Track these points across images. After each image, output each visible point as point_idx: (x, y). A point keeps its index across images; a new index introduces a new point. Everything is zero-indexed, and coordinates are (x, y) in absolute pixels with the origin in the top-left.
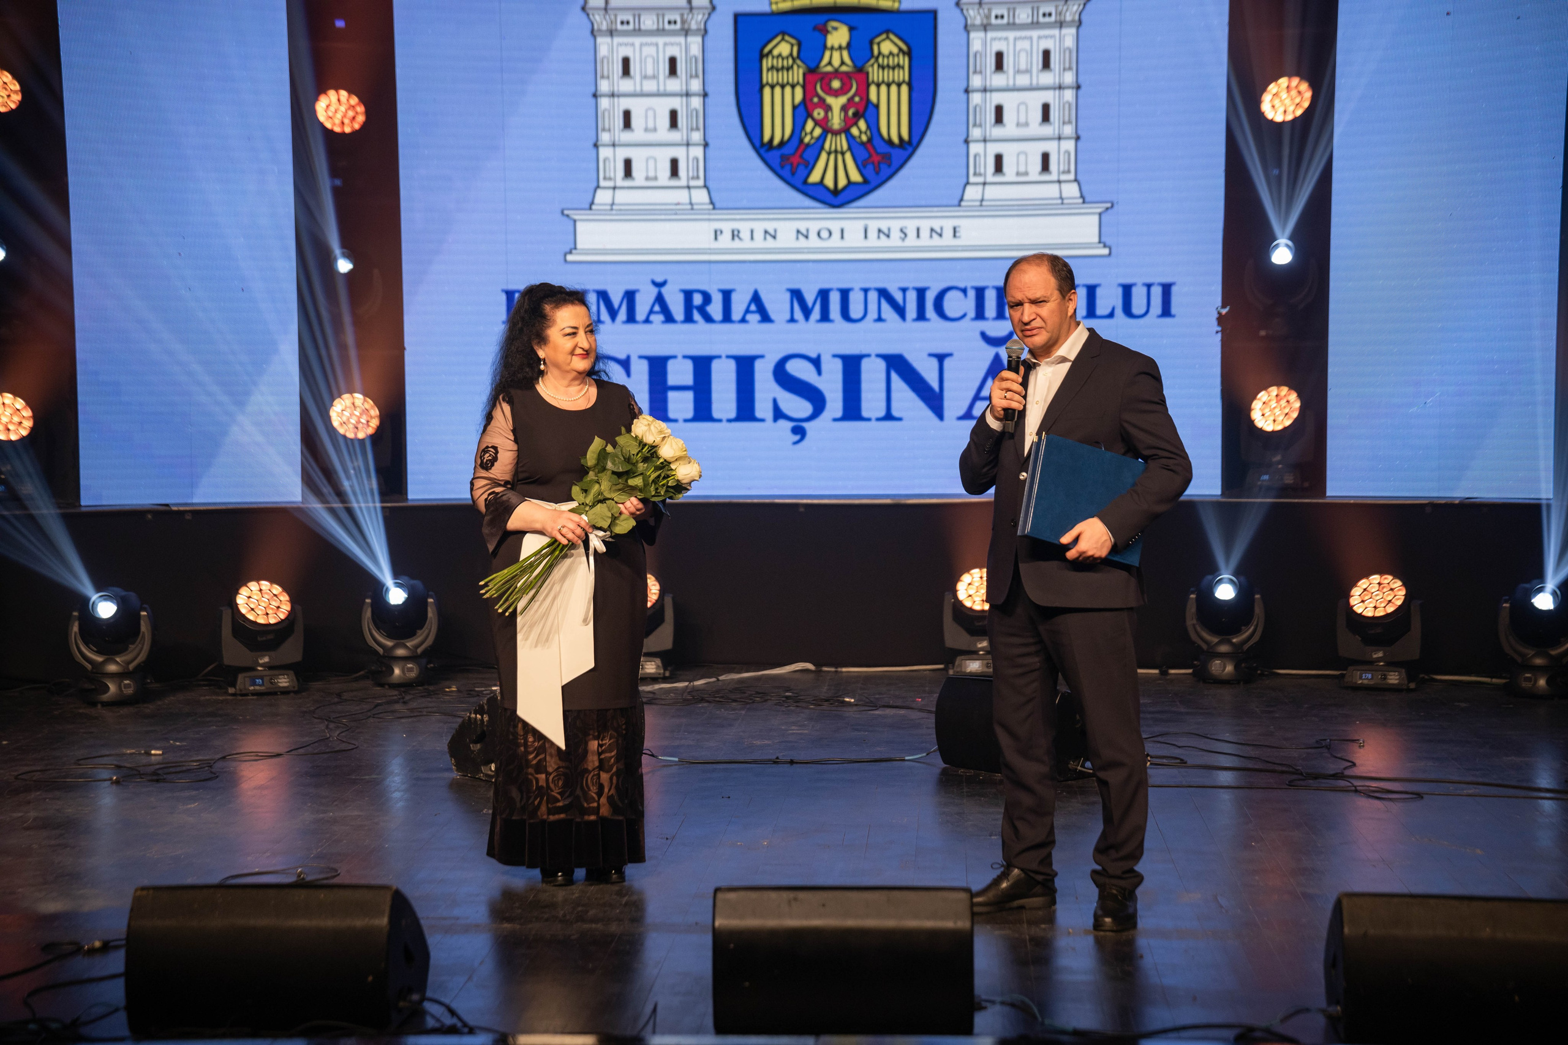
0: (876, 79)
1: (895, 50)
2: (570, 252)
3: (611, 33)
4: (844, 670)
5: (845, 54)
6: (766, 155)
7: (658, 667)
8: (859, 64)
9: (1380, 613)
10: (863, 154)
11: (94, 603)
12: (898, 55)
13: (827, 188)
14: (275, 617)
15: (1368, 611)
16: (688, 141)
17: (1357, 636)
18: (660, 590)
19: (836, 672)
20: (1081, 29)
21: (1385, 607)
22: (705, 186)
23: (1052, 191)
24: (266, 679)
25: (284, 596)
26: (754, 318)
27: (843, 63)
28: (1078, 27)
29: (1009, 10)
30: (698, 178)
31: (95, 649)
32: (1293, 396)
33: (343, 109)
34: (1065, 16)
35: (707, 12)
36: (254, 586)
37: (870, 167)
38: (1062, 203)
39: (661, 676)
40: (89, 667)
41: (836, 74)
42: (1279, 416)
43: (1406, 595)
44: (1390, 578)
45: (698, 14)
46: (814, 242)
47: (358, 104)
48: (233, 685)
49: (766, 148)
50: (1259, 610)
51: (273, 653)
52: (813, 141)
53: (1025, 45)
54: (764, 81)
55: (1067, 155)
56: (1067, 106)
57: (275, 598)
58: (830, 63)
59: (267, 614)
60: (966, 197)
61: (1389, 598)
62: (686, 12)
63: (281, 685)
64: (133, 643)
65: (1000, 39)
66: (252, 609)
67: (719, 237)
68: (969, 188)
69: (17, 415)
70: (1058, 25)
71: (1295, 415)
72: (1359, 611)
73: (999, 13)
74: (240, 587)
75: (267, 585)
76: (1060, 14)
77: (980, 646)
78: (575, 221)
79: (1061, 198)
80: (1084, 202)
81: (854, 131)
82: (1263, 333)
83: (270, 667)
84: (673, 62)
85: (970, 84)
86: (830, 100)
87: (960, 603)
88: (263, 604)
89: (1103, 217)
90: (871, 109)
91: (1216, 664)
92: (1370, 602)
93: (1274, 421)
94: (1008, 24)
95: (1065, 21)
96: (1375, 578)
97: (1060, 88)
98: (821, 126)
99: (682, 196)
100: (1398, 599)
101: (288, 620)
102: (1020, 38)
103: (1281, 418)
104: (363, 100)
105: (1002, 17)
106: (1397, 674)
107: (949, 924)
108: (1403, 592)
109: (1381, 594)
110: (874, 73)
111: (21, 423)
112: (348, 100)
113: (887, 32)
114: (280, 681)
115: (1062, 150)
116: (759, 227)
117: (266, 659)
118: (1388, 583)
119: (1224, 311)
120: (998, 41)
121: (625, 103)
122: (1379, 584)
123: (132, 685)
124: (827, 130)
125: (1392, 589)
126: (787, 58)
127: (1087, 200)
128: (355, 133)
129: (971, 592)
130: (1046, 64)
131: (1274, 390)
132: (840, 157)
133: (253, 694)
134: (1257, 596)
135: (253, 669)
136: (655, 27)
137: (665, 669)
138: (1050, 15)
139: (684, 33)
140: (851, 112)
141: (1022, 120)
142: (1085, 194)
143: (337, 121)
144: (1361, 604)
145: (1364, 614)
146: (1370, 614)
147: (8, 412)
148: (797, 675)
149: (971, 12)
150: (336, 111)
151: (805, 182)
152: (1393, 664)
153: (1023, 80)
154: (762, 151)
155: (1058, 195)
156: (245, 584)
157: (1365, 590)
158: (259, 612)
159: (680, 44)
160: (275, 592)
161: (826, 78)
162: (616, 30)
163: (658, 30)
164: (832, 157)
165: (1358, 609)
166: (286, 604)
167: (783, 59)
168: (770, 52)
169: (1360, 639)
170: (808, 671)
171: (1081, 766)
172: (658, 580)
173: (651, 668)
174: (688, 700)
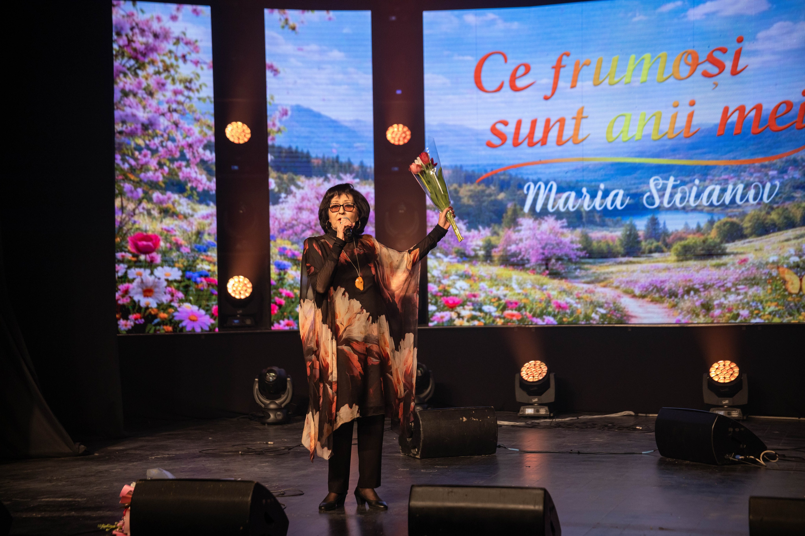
4: (651, 415)
7: (546, 411)
18: (547, 370)
19: (646, 416)
31: (266, 397)
33: (400, 133)
39: (548, 416)
40: (263, 406)
64: (284, 394)
69: (245, 286)
77: (724, 403)
87: (711, 378)
104: (410, 129)
107: (531, 507)
111: (246, 290)
112: (403, 129)
123: (281, 415)
128: (405, 145)
129: (718, 373)
137: (550, 413)
143: (397, 139)
147: (241, 285)
148: (625, 418)
150: (396, 134)
170: (630, 415)
171: (733, 458)
172: (546, 365)
173: (543, 411)
174: (552, 426)
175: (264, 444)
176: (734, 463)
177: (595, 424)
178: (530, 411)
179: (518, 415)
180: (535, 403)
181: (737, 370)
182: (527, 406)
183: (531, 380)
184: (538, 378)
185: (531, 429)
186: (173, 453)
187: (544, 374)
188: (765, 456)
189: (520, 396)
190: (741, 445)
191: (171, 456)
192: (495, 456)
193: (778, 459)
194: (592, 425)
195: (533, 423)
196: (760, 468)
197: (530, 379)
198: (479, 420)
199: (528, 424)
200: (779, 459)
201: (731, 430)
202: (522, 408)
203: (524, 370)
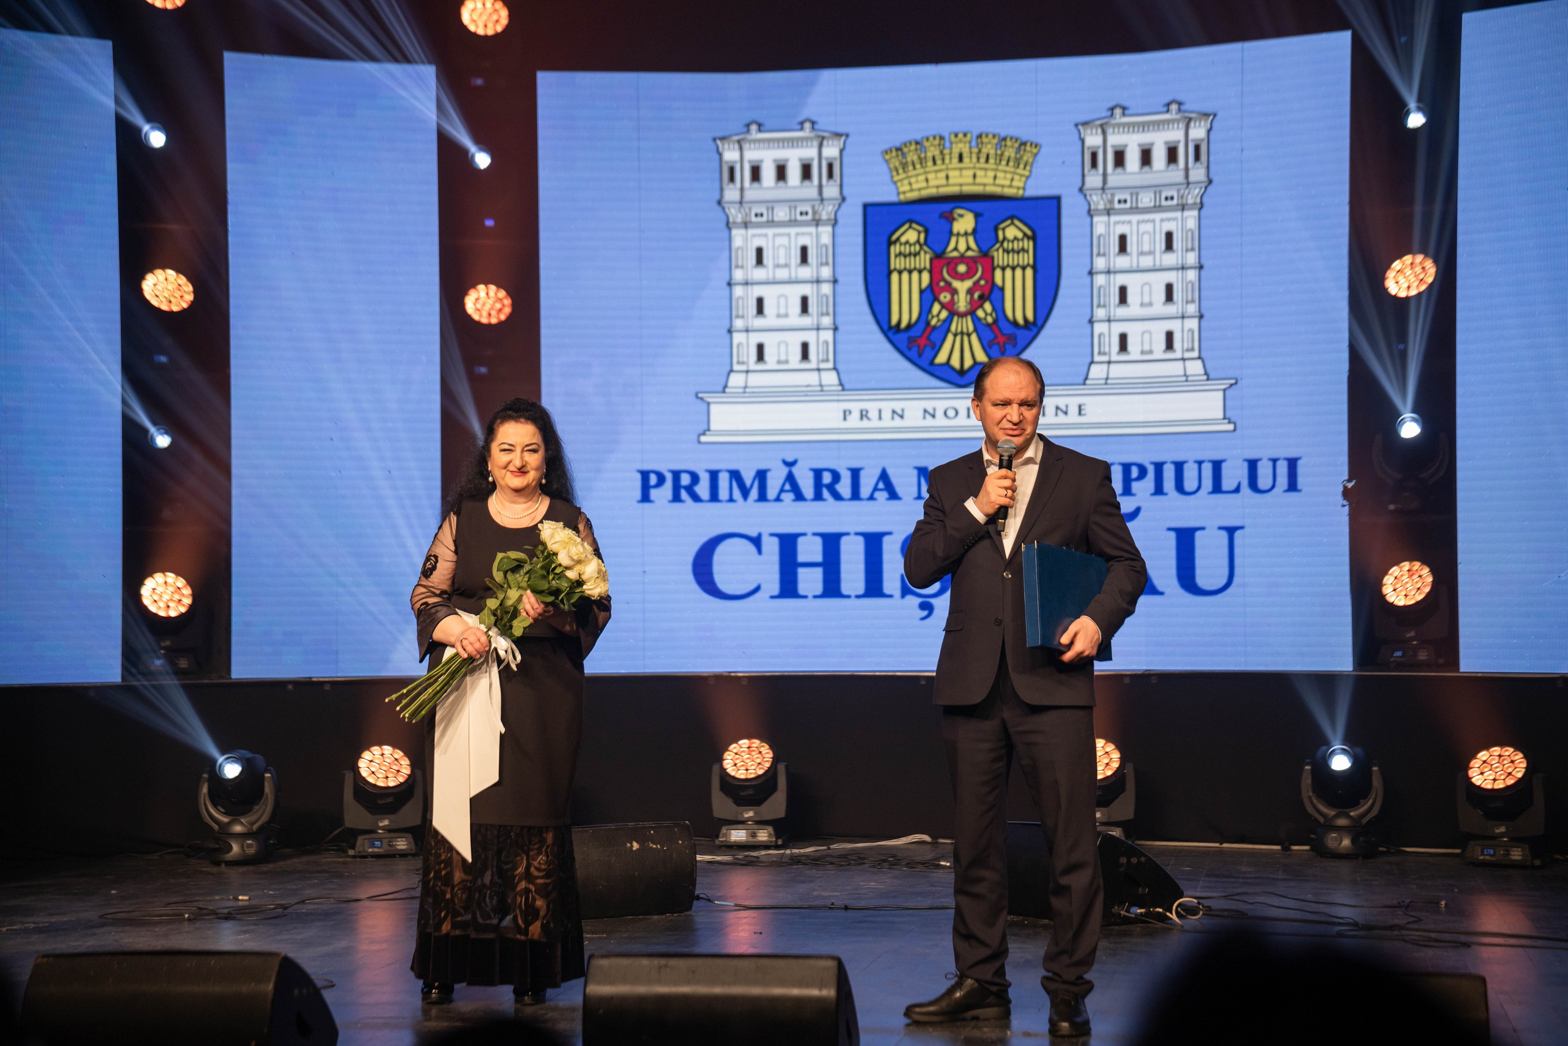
0: (1001, 263)
1: (1020, 235)
2: (704, 434)
3: (746, 225)
5: (971, 239)
6: (897, 338)
7: (770, 835)
8: (985, 249)
9: (1500, 785)
10: (989, 335)
11: (220, 765)
12: (1022, 240)
13: (953, 368)
14: (394, 780)
15: (1487, 784)
16: (818, 325)
17: (1478, 811)
18: (773, 758)
20: (1203, 211)
21: (1504, 780)
22: (835, 369)
23: (1176, 368)
24: (385, 841)
25: (404, 760)
26: (882, 496)
27: (968, 248)
28: (1200, 209)
29: (1132, 194)
30: (827, 360)
31: (223, 810)
32: (1426, 571)
33: (491, 301)
34: (1187, 200)
35: (837, 203)
36: (376, 750)
37: (996, 348)
38: (1187, 381)
39: (773, 844)
40: (216, 827)
41: (962, 259)
42: (1411, 590)
43: (1527, 768)
44: (1511, 750)
45: (829, 205)
46: (941, 421)
47: (505, 297)
48: (353, 847)
49: (893, 331)
50: (1377, 782)
51: (392, 817)
52: (939, 324)
53: (1149, 227)
54: (892, 267)
55: (1190, 333)
56: (1190, 286)
57: (396, 762)
58: (956, 249)
59: (387, 777)
60: (1091, 376)
61: (1510, 770)
62: (817, 203)
63: (399, 847)
64: (257, 805)
65: (1123, 223)
66: (373, 773)
67: (848, 417)
68: (1094, 367)
69: (177, 593)
70: (1180, 207)
71: (1427, 589)
72: (1478, 783)
73: (1122, 197)
74: (363, 751)
75: (388, 750)
76: (1182, 197)
78: (709, 404)
79: (1185, 375)
80: (1208, 379)
81: (980, 313)
82: (1392, 507)
83: (389, 830)
84: (804, 250)
85: (1094, 266)
86: (956, 284)
88: (384, 768)
89: (1227, 392)
90: (996, 292)
91: (1333, 837)
92: (1490, 775)
93: (1406, 596)
94: (1131, 208)
95: (1187, 204)
96: (1496, 750)
97: (1183, 268)
98: (947, 309)
99: (812, 378)
100: (1518, 772)
101: (407, 783)
102: (1143, 221)
103: (1413, 593)
104: (510, 294)
105: (1125, 201)
106: (1520, 849)
107: (815, 992)
108: (1524, 765)
109: (1501, 766)
110: (999, 257)
112: (496, 294)
113: (1012, 217)
114: (398, 843)
115: (1186, 329)
116: (887, 407)
117: (386, 822)
118: (1509, 756)
119: (1350, 485)
120: (1121, 224)
121: (757, 291)
122: (1500, 756)
123: (255, 846)
124: (953, 313)
125: (1512, 762)
126: (914, 244)
127: (1211, 376)
128: (501, 324)
130: (1169, 246)
131: (1406, 565)
132: (966, 338)
133: (372, 856)
134: (1375, 768)
135: (373, 831)
136: (787, 218)
137: (778, 837)
138: (1172, 198)
139: (815, 223)
140: (976, 295)
141: (1146, 300)
142: (1209, 371)
143: (485, 314)
144: (1480, 776)
145: (1483, 786)
146: (1489, 787)
147: (171, 589)
148: (913, 846)
149: (1095, 198)
150: (484, 304)
151: (932, 363)
152: (1516, 840)
153: (1146, 262)
154: (890, 334)
155: (1182, 373)
156: (368, 748)
157: (1485, 762)
158: (380, 776)
159: (810, 234)
160: (397, 756)
161: (953, 263)
162: (750, 222)
163: (790, 221)
164: (958, 338)
165: (1477, 780)
166: (406, 768)
167: (910, 245)
168: (898, 239)
169: (1482, 813)
170: (924, 842)
171: (1125, 911)
172: (771, 748)
173: (763, 836)
174: (784, 863)
175: (229, 899)
176: (1127, 921)
177: (864, 859)
178: (738, 835)
179: (717, 842)
180: (749, 819)
181: (1116, 755)
182: (734, 826)
183: (743, 777)
184: (756, 773)
185: (744, 867)
186: (43, 920)
187: (768, 765)
188: (1179, 909)
189: (721, 806)
190: (1140, 890)
191: (41, 925)
192: (691, 916)
193: (1201, 913)
194: (859, 858)
195: (747, 856)
196: (1172, 929)
197: (741, 774)
198: (662, 847)
199: (737, 859)
200: (1203, 914)
201: (1123, 860)
202: (724, 830)
203: (729, 757)
